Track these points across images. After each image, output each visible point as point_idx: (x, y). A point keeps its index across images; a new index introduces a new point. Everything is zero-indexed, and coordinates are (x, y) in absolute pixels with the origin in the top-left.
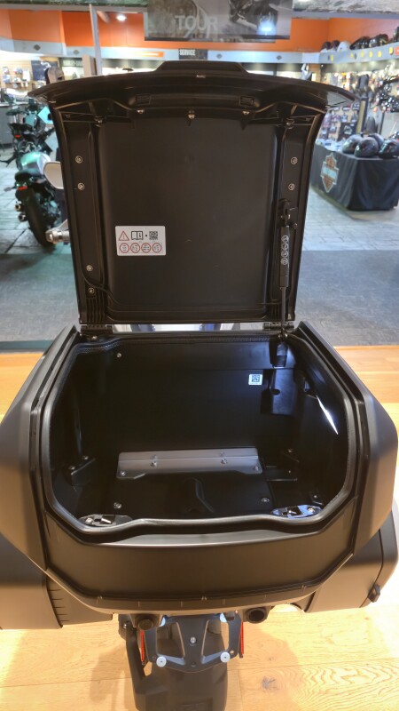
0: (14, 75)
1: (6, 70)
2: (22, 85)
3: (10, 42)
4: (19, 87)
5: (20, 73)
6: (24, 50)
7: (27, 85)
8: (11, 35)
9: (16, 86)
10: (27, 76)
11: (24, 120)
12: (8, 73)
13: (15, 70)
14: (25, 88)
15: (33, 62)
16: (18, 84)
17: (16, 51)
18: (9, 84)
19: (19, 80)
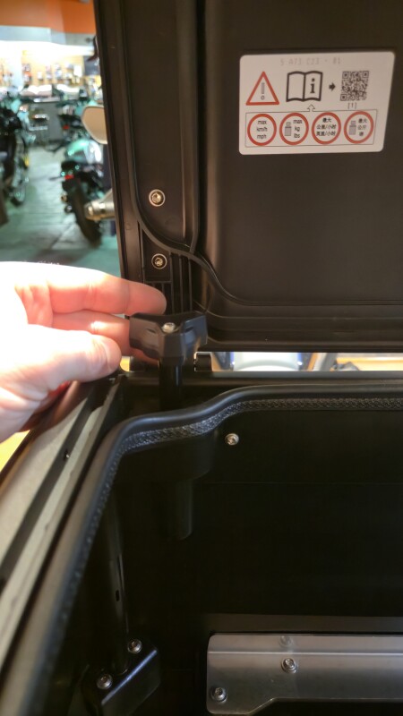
0: (66, 71)
1: (58, 66)
2: (73, 81)
3: (62, 36)
4: (71, 83)
5: (71, 69)
6: (75, 43)
7: (78, 81)
8: (62, 27)
9: (67, 82)
10: (79, 71)
11: (74, 111)
12: (59, 69)
13: (67, 66)
14: (76, 84)
15: (84, 57)
16: (70, 80)
17: (68, 43)
18: (60, 80)
19: (71, 76)
